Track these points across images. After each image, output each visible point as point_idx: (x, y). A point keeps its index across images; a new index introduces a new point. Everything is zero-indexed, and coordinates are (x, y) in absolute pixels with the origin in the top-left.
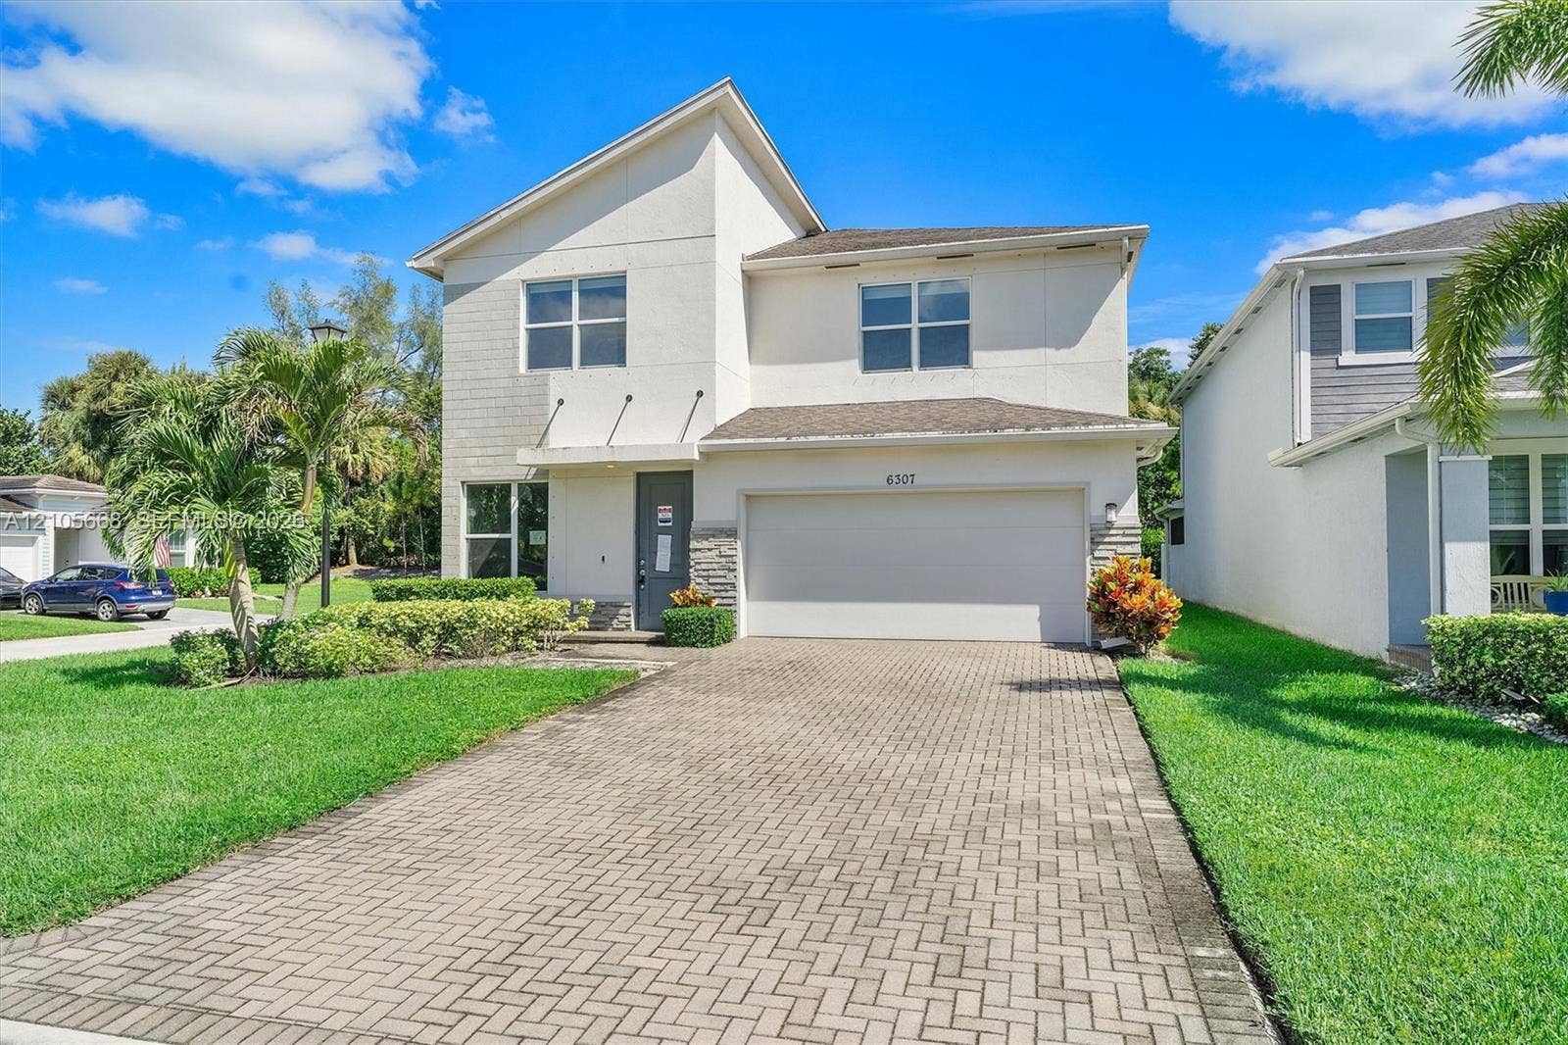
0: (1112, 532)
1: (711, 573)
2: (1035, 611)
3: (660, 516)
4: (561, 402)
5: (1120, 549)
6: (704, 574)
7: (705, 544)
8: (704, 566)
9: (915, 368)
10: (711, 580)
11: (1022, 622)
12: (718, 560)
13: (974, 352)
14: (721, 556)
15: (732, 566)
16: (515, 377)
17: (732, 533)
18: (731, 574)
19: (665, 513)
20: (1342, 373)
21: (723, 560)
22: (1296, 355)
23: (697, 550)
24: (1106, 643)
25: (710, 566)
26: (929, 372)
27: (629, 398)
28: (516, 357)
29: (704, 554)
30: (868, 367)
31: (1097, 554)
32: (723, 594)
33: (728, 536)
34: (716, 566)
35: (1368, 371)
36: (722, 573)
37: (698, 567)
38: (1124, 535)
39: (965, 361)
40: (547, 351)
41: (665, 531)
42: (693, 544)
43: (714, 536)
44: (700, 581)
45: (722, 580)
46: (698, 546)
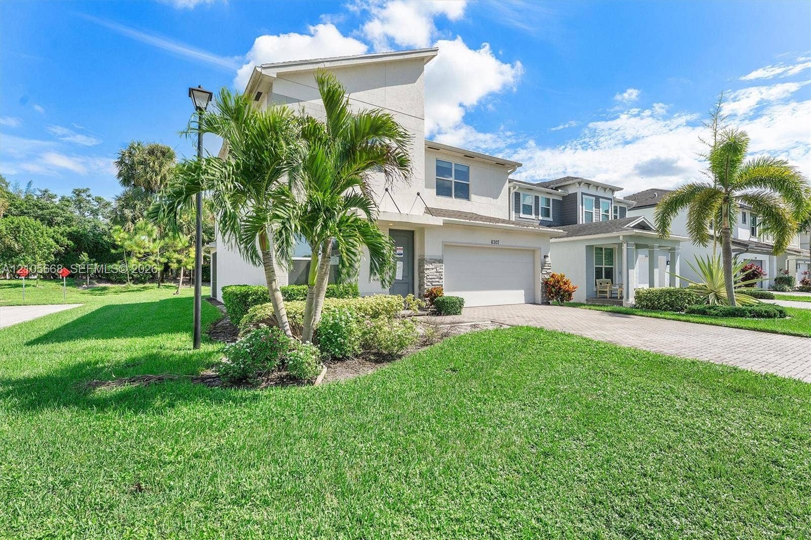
0: (546, 265)
1: (434, 280)
2: (522, 292)
5: (547, 271)
6: (431, 280)
7: (431, 266)
8: (430, 277)
9: (453, 197)
10: (433, 284)
11: (517, 296)
12: (436, 274)
13: (472, 195)
14: (437, 272)
15: (441, 277)
17: (441, 261)
18: (440, 281)
19: (399, 251)
20: (520, 219)
21: (438, 274)
23: (427, 269)
24: (551, 302)
25: (432, 277)
26: (458, 200)
27: (387, 190)
29: (430, 271)
30: (438, 194)
31: (543, 272)
33: (440, 263)
34: (435, 277)
35: (525, 220)
36: (437, 280)
37: (427, 277)
38: (548, 266)
39: (467, 197)
41: (401, 260)
42: (426, 266)
43: (434, 263)
44: (429, 284)
45: (437, 283)
46: (428, 267)
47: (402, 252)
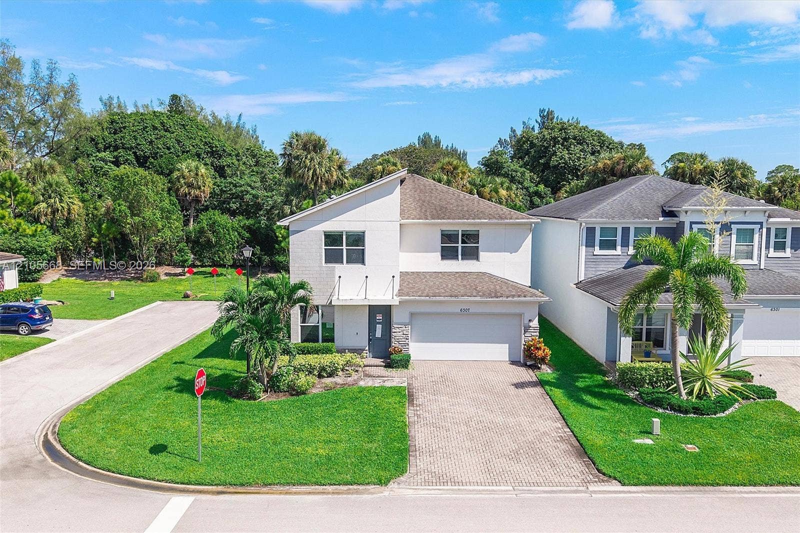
0: (531, 328)
1: (400, 340)
3: (377, 318)
4: (340, 277)
5: (533, 334)
6: (398, 340)
7: (398, 330)
8: (397, 338)
9: (460, 259)
10: (400, 343)
12: (402, 335)
13: (480, 256)
14: (404, 334)
15: (408, 338)
16: (321, 267)
18: (407, 340)
19: (379, 317)
20: (595, 257)
21: (404, 336)
22: (581, 247)
23: (394, 332)
24: (528, 363)
25: (399, 338)
26: (465, 262)
27: (367, 277)
28: (321, 259)
29: (397, 333)
31: (526, 335)
32: (404, 347)
33: (406, 328)
34: (401, 338)
36: (404, 340)
37: (395, 338)
38: (534, 330)
39: (477, 259)
40: (333, 257)
41: (379, 323)
42: (394, 330)
43: (401, 327)
44: (396, 342)
45: (404, 343)
46: (395, 331)
47: (381, 318)
